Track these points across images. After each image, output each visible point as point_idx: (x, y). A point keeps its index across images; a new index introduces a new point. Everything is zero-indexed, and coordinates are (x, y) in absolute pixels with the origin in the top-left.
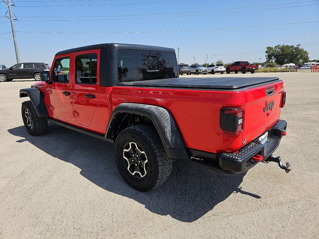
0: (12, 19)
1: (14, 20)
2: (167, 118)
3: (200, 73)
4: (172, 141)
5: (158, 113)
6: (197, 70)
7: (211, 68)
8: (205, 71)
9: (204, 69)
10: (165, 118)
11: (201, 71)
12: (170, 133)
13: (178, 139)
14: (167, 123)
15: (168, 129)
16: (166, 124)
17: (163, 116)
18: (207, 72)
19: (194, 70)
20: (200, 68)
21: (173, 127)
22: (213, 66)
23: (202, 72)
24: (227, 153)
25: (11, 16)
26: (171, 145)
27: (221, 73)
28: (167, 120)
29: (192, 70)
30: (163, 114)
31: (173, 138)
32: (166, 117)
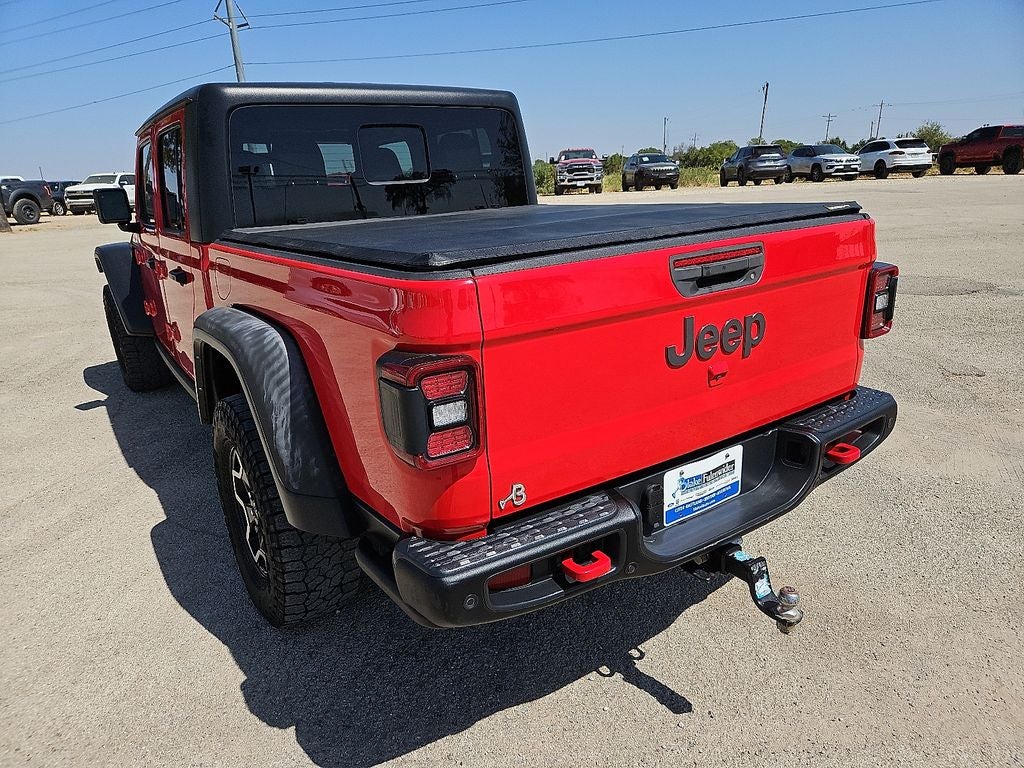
0: (234, 25)
1: (239, 26)
2: (282, 373)
3: (829, 176)
4: (292, 464)
5: (255, 353)
6: (817, 166)
7: (875, 157)
8: (847, 168)
9: (844, 159)
10: (273, 374)
11: (832, 167)
12: (286, 433)
13: (314, 460)
14: (280, 395)
15: (280, 419)
16: (274, 398)
17: (270, 365)
18: (856, 170)
19: (802, 165)
20: (827, 156)
21: (297, 411)
22: (885, 146)
23: (837, 171)
24: (438, 540)
25: (232, 15)
26: (291, 478)
27: (916, 175)
28: (279, 382)
29: (800, 167)
30: (270, 358)
31: (298, 453)
32: (279, 369)
